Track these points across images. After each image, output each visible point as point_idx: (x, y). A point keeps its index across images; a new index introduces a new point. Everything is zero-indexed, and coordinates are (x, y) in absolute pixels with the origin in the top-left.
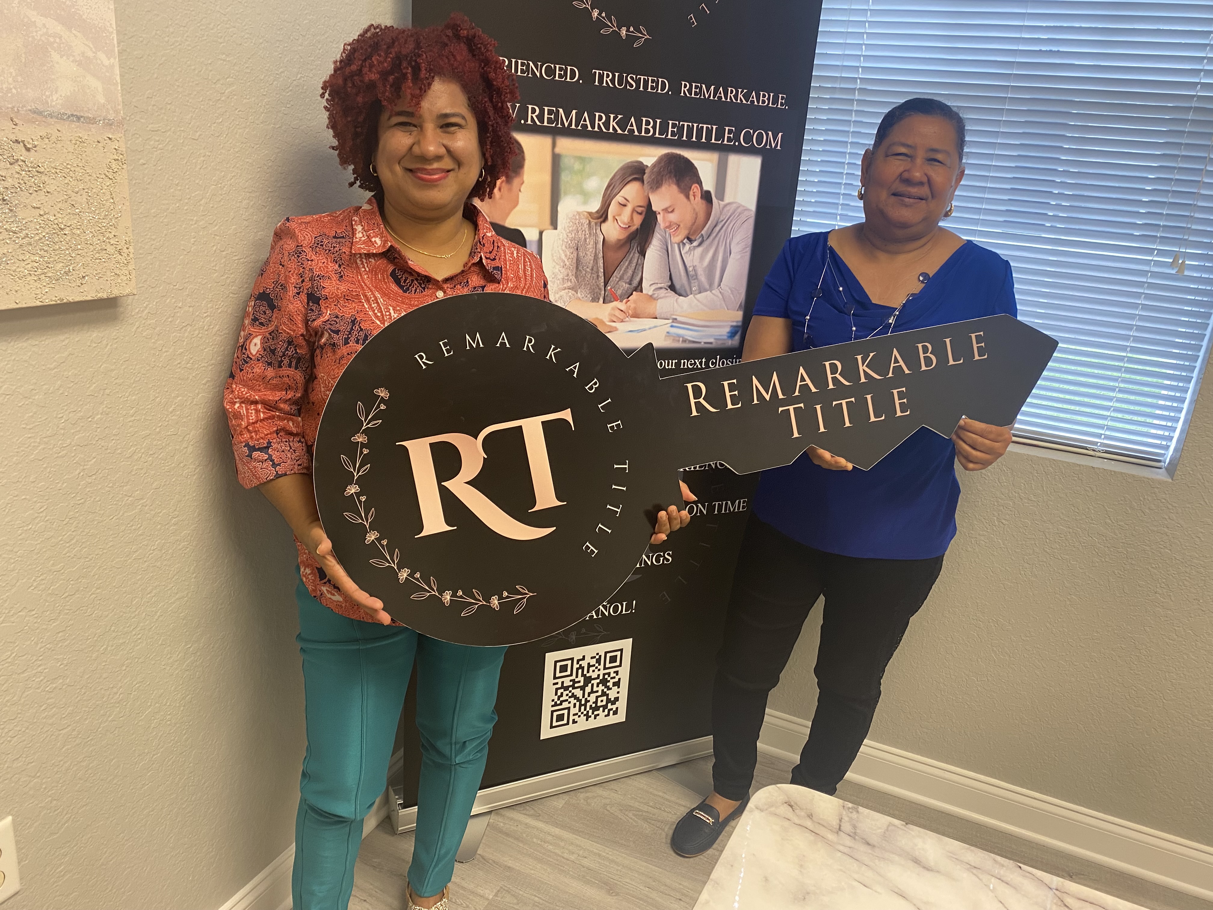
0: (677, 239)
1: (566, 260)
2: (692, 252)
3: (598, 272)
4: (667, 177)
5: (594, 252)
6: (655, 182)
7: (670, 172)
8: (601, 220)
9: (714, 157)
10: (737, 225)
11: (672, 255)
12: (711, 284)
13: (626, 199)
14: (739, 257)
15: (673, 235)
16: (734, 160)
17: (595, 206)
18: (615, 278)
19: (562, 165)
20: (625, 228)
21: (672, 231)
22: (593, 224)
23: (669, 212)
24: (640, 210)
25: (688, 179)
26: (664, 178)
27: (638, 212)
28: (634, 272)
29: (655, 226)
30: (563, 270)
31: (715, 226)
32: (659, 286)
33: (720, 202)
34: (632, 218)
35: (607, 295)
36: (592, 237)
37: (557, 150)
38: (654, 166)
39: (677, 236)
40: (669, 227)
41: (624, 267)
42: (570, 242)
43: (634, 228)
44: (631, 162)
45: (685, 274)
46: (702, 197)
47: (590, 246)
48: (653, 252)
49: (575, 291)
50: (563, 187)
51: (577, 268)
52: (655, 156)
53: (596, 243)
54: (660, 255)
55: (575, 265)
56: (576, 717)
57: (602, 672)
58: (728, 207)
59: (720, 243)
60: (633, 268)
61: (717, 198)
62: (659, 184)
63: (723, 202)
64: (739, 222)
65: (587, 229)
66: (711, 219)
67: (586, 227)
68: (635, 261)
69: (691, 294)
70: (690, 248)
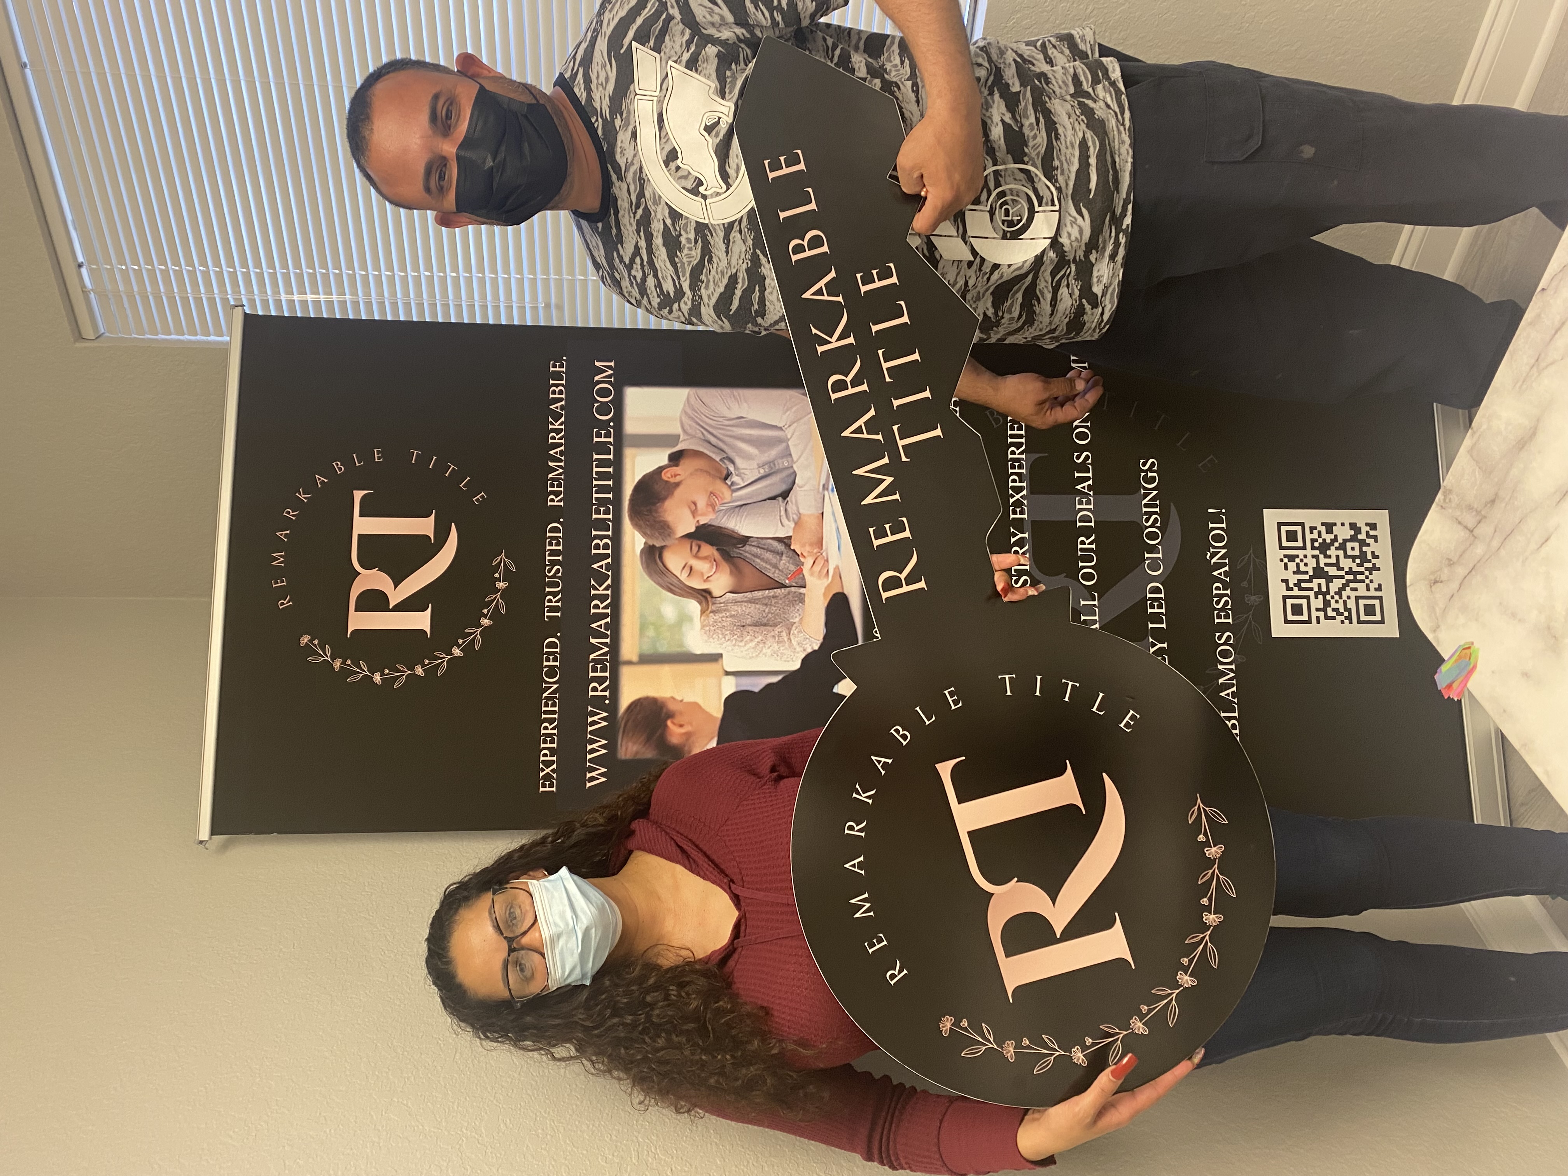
0: (727, 494)
1: (756, 640)
2: (742, 471)
3: (769, 598)
4: (656, 515)
5: (746, 604)
6: (662, 531)
7: (650, 511)
8: (708, 597)
9: (629, 453)
10: (707, 413)
11: (746, 499)
12: (780, 441)
13: (684, 568)
14: (745, 405)
15: (722, 499)
16: (630, 427)
17: (693, 606)
18: (776, 575)
19: (651, 652)
20: (717, 566)
22: (714, 608)
23: (696, 509)
24: (695, 549)
25: (656, 487)
26: (657, 519)
27: (698, 551)
28: (768, 550)
29: (713, 526)
30: (768, 643)
31: (710, 443)
32: (783, 513)
33: (681, 441)
34: (705, 558)
35: (796, 583)
36: (729, 608)
37: (635, 658)
38: (644, 534)
39: (723, 494)
40: (712, 506)
41: (762, 563)
42: (736, 637)
43: (717, 555)
44: (642, 564)
45: (768, 478)
46: (677, 465)
47: (739, 609)
48: (743, 526)
49: (792, 625)
50: (675, 649)
51: (765, 625)
52: (634, 533)
53: (736, 602)
54: (746, 516)
55: (762, 628)
56: (1372, 586)
57: (1309, 552)
58: (687, 427)
59: (729, 433)
60: (762, 550)
61: (677, 445)
62: (665, 524)
63: (681, 438)
64: (704, 410)
65: (721, 615)
66: (701, 449)
67: (717, 617)
68: (754, 550)
69: (792, 467)
70: (737, 475)
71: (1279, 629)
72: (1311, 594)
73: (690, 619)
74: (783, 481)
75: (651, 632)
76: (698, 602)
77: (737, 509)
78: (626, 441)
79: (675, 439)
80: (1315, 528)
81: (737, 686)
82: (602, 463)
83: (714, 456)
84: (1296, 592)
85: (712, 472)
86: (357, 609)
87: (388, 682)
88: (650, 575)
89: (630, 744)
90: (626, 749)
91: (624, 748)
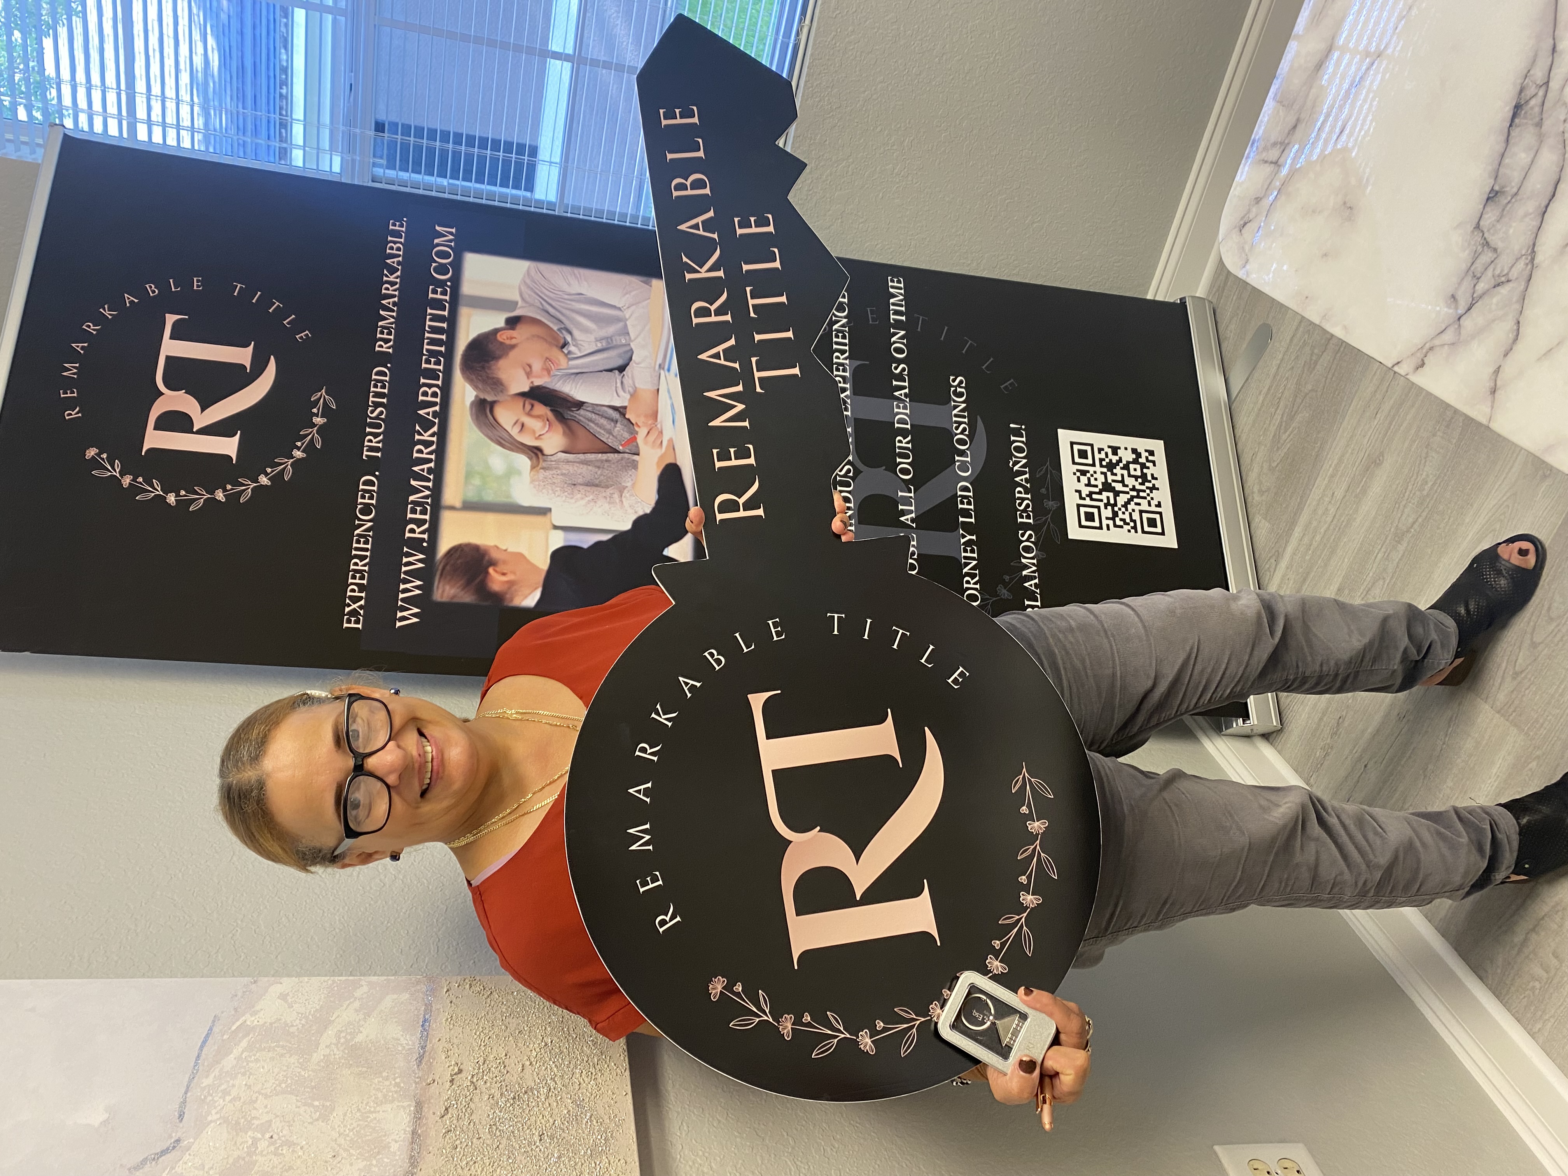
0: (563, 361)
1: (587, 499)
2: (579, 342)
3: (602, 461)
4: (488, 371)
5: (578, 465)
6: (495, 387)
7: (483, 368)
8: (540, 454)
9: (464, 312)
10: (546, 285)
11: (582, 368)
12: (618, 320)
13: (515, 423)
14: (585, 283)
15: (558, 365)
16: (467, 288)
17: (523, 461)
18: (610, 440)
19: (475, 499)
20: (549, 426)
21: (553, 367)
22: (544, 464)
23: (531, 371)
24: (528, 407)
25: (490, 346)
26: (490, 376)
27: (531, 409)
28: (602, 416)
29: (548, 388)
30: (599, 503)
31: (548, 312)
32: (619, 384)
33: (518, 306)
34: (538, 417)
35: (629, 450)
36: (560, 466)
37: (458, 504)
38: (476, 387)
39: (559, 361)
40: (549, 371)
41: (596, 428)
42: (566, 493)
43: (550, 415)
44: (471, 415)
45: (605, 352)
46: (513, 329)
47: (571, 468)
48: (578, 392)
49: (624, 489)
50: (502, 499)
51: (597, 486)
52: (464, 387)
53: (568, 462)
54: (582, 383)
55: (594, 488)
56: (1153, 503)
57: (1098, 468)
58: (526, 296)
59: (566, 306)
60: (597, 417)
61: (514, 310)
62: (498, 381)
63: (520, 304)
64: (543, 282)
65: (551, 472)
66: (538, 317)
67: (548, 473)
68: (589, 415)
69: (629, 345)
70: (574, 345)
71: (1075, 532)
72: (1102, 505)
73: (519, 473)
74: (620, 356)
75: (477, 481)
76: (529, 458)
77: (573, 376)
78: (462, 301)
79: (513, 305)
80: (1103, 449)
81: (565, 540)
82: (435, 318)
83: (551, 325)
84: (1088, 501)
85: (549, 340)
86: (156, 428)
87: (183, 504)
88: (480, 427)
89: (447, 587)
90: (443, 591)
91: (440, 591)
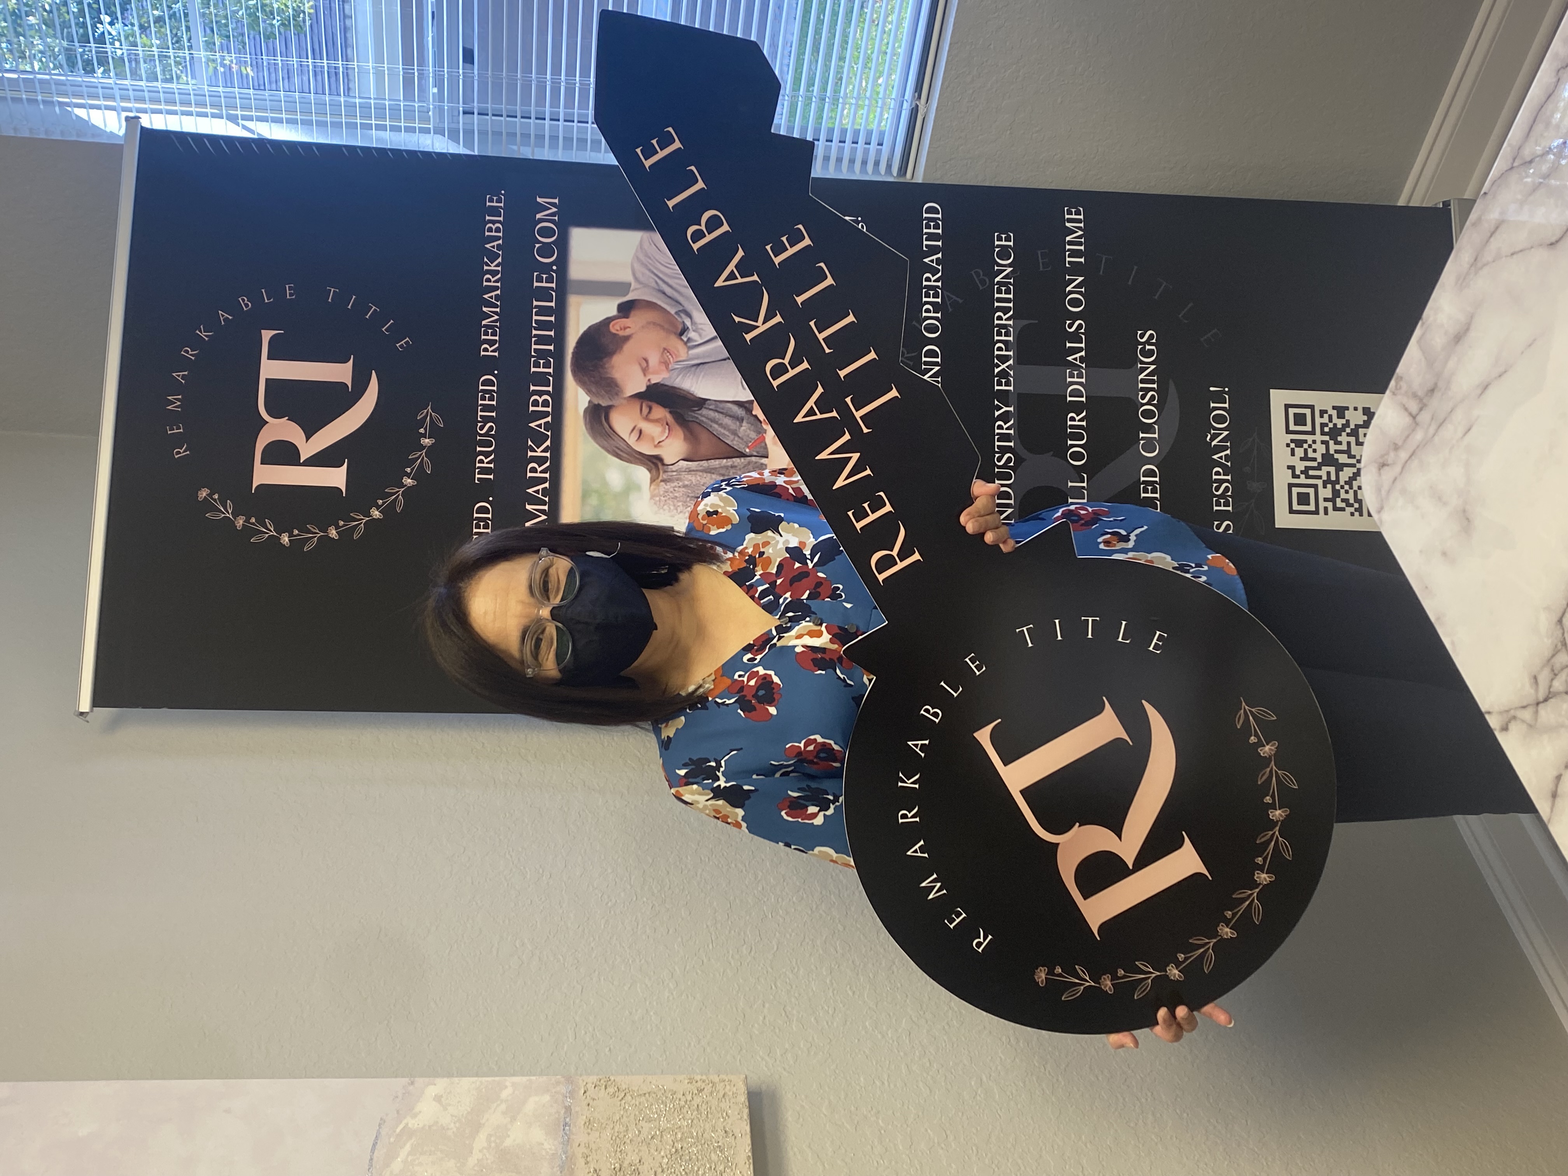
0: (683, 352)
3: (727, 467)
4: (601, 371)
6: (609, 389)
7: (596, 366)
8: (659, 464)
9: (573, 301)
10: (661, 259)
11: (703, 357)
13: (633, 431)
15: (677, 356)
16: (576, 271)
17: (642, 474)
18: (735, 442)
20: (669, 430)
21: (671, 359)
22: (665, 476)
23: (648, 366)
24: (645, 410)
25: (603, 339)
26: (604, 376)
27: (649, 412)
28: (726, 415)
29: (666, 385)
31: (664, 293)
33: (632, 288)
34: (657, 421)
35: (757, 452)
36: (682, 477)
38: (589, 391)
41: (720, 429)
43: (669, 417)
44: (586, 425)
46: (627, 317)
47: (693, 479)
48: (700, 387)
53: (690, 471)
54: (703, 377)
57: (1318, 437)
58: (639, 275)
60: (721, 415)
61: (627, 294)
62: (612, 381)
63: (633, 285)
64: (658, 256)
65: (673, 485)
66: (654, 301)
67: (669, 486)
68: (712, 414)
70: (694, 331)
71: (1283, 519)
72: (1319, 482)
73: (638, 488)
75: (594, 501)
76: (648, 469)
77: (693, 369)
78: (570, 287)
80: (1326, 412)
82: (542, 311)
83: (669, 308)
84: (1303, 480)
85: (666, 326)
86: (263, 462)
87: (298, 544)
88: (595, 438)
